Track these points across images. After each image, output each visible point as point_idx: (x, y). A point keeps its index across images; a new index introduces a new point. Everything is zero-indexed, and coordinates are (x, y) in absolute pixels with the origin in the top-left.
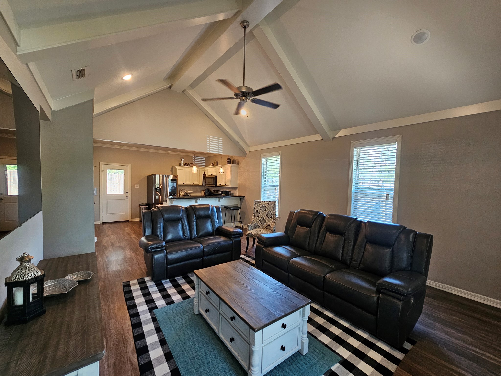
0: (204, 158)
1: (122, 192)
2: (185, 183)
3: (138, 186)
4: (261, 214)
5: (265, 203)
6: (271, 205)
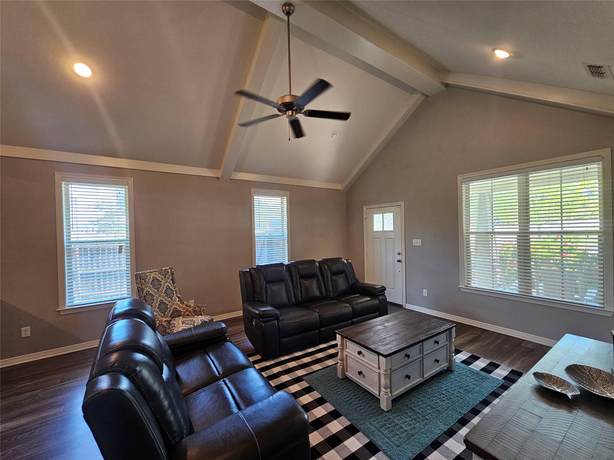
4: (157, 296)
5: (156, 274)
6: (167, 274)
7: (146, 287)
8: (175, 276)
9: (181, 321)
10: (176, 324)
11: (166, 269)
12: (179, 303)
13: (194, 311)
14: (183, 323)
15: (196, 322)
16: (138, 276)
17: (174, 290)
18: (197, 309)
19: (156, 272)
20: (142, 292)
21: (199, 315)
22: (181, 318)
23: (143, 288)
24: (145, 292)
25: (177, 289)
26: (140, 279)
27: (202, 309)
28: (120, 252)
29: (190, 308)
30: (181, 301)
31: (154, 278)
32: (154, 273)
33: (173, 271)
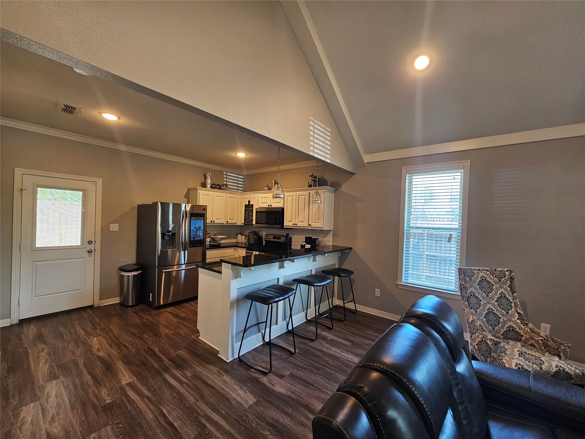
0: (242, 177)
1: (77, 242)
2: (214, 221)
3: (118, 227)
4: (485, 302)
5: (485, 273)
6: (503, 278)
7: (471, 286)
8: (516, 282)
9: (518, 349)
10: (509, 350)
11: (502, 270)
12: (518, 321)
13: (546, 345)
14: (521, 354)
15: (546, 364)
16: (462, 271)
17: (513, 302)
18: (551, 343)
19: (487, 271)
20: (466, 291)
21: (554, 355)
22: (519, 344)
23: (468, 286)
24: (469, 292)
25: (517, 301)
26: (465, 276)
27: (563, 347)
28: (449, 241)
29: (537, 336)
30: (523, 320)
31: (484, 279)
32: (483, 272)
33: (513, 276)
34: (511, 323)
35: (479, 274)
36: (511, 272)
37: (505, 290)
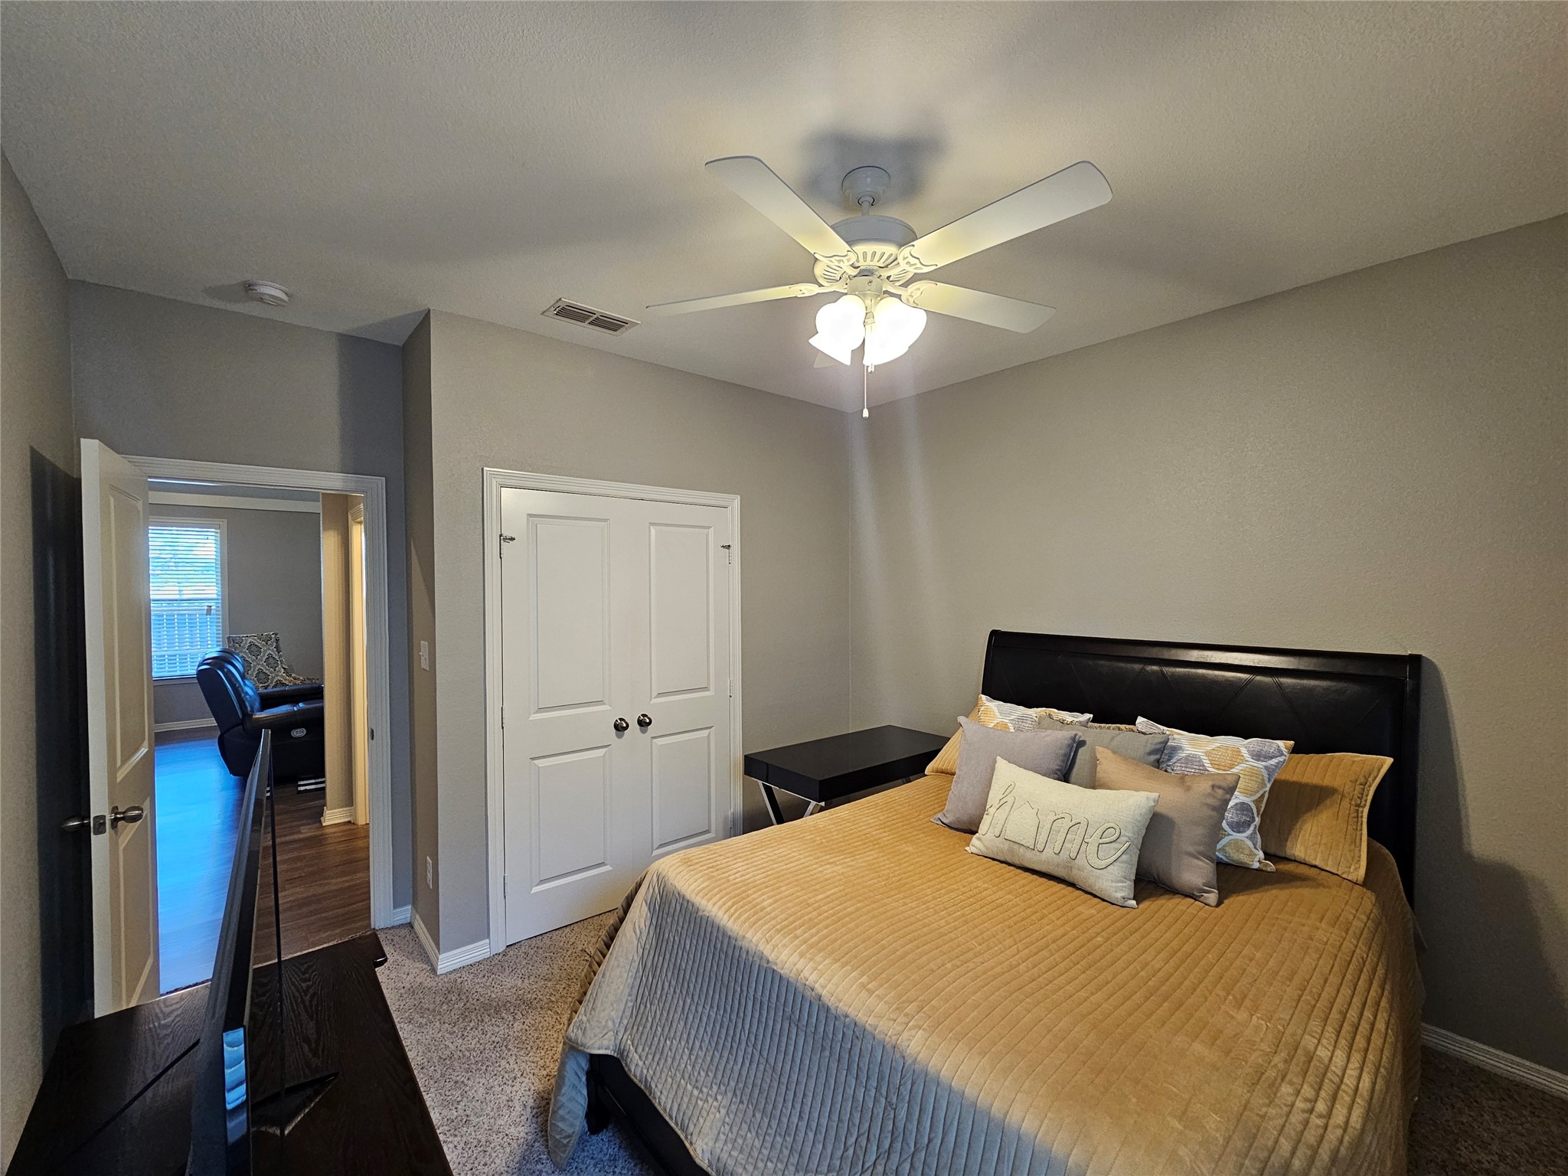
6: (269, 641)
8: (281, 643)
11: (269, 634)
31: (252, 643)
32: (251, 638)
33: (278, 637)
34: (279, 678)
35: (246, 640)
36: (276, 634)
37: (272, 651)
